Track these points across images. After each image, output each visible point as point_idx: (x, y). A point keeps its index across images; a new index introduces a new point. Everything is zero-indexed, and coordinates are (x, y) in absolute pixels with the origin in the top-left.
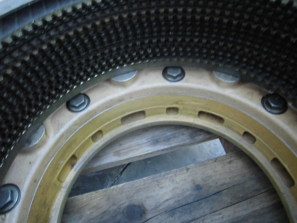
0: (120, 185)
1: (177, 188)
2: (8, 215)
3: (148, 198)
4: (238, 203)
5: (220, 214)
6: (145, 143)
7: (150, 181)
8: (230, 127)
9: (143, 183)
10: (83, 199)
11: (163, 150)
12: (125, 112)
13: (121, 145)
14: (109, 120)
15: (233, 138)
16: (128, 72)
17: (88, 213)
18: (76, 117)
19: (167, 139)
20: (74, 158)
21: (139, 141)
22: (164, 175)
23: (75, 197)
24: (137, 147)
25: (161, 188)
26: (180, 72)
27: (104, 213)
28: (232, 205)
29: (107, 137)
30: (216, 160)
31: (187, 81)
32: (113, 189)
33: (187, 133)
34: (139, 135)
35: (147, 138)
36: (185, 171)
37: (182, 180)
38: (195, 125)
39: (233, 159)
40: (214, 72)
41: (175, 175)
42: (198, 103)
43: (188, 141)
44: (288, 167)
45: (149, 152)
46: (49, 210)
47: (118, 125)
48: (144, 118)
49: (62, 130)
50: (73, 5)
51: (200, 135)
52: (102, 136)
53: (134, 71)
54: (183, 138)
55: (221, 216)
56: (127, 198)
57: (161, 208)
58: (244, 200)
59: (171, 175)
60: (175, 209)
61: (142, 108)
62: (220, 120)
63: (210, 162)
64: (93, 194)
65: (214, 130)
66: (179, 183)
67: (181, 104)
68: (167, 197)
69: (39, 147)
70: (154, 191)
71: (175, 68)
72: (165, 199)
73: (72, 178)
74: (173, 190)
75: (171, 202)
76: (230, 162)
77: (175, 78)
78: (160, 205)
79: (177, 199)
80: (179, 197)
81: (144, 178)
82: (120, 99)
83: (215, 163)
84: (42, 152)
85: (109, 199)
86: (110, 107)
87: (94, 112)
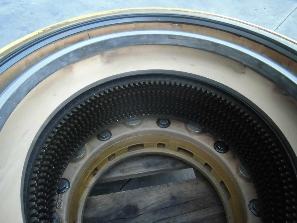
0: (122, 192)
1: (160, 197)
2: (63, 195)
3: (140, 201)
4: (199, 210)
5: (186, 216)
6: (141, 166)
7: (143, 191)
8: (197, 160)
9: (138, 192)
10: (97, 199)
11: (153, 172)
12: (131, 144)
13: (125, 166)
14: (121, 148)
15: (199, 167)
16: (136, 120)
17: (100, 208)
18: (103, 143)
19: (157, 165)
20: (96, 169)
21: (137, 164)
22: (152, 188)
23: (92, 197)
24: (136, 168)
25: (150, 196)
26: (167, 122)
27: (110, 209)
28: (195, 211)
29: (117, 159)
30: (188, 181)
31: (171, 128)
32: (118, 194)
33: (170, 161)
34: (138, 160)
35: (143, 163)
36: (166, 187)
37: (164, 192)
38: (175, 156)
39: (199, 182)
40: (187, 125)
41: (160, 189)
42: (177, 142)
43: (170, 167)
44: (228, 186)
45: (143, 172)
46: (79, 200)
47: (126, 152)
48: (142, 149)
49: (94, 151)
50: (114, 87)
51: (179, 164)
52: (114, 158)
53: (140, 119)
54: (167, 165)
55: (187, 217)
56: (127, 201)
57: (148, 208)
58: (203, 209)
59: (157, 188)
60: (157, 210)
61: (142, 142)
62: (191, 154)
63: (184, 182)
64: (104, 196)
65: (187, 161)
66: (161, 194)
67: (167, 142)
68: (153, 202)
69: (81, 159)
70: (145, 198)
71: (164, 120)
72: (152, 204)
73: (93, 183)
74: (157, 198)
75: (155, 205)
76: (197, 184)
77: (164, 125)
78: (148, 207)
79: (159, 204)
80: (160, 203)
81: (139, 189)
82: (129, 136)
83: (187, 183)
84: (82, 162)
85: (114, 200)
86: (123, 139)
87: (113, 142)
